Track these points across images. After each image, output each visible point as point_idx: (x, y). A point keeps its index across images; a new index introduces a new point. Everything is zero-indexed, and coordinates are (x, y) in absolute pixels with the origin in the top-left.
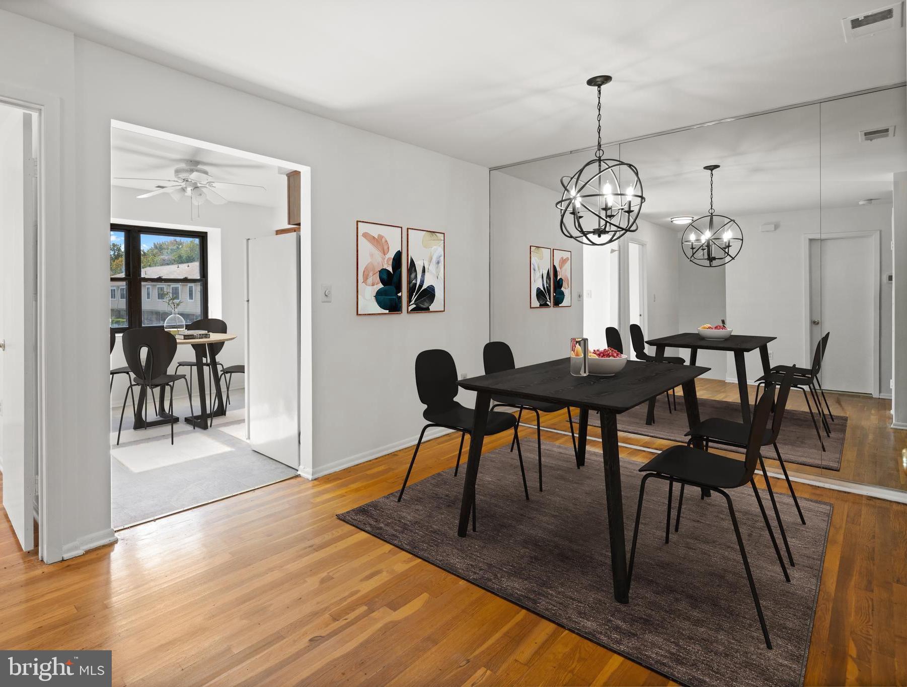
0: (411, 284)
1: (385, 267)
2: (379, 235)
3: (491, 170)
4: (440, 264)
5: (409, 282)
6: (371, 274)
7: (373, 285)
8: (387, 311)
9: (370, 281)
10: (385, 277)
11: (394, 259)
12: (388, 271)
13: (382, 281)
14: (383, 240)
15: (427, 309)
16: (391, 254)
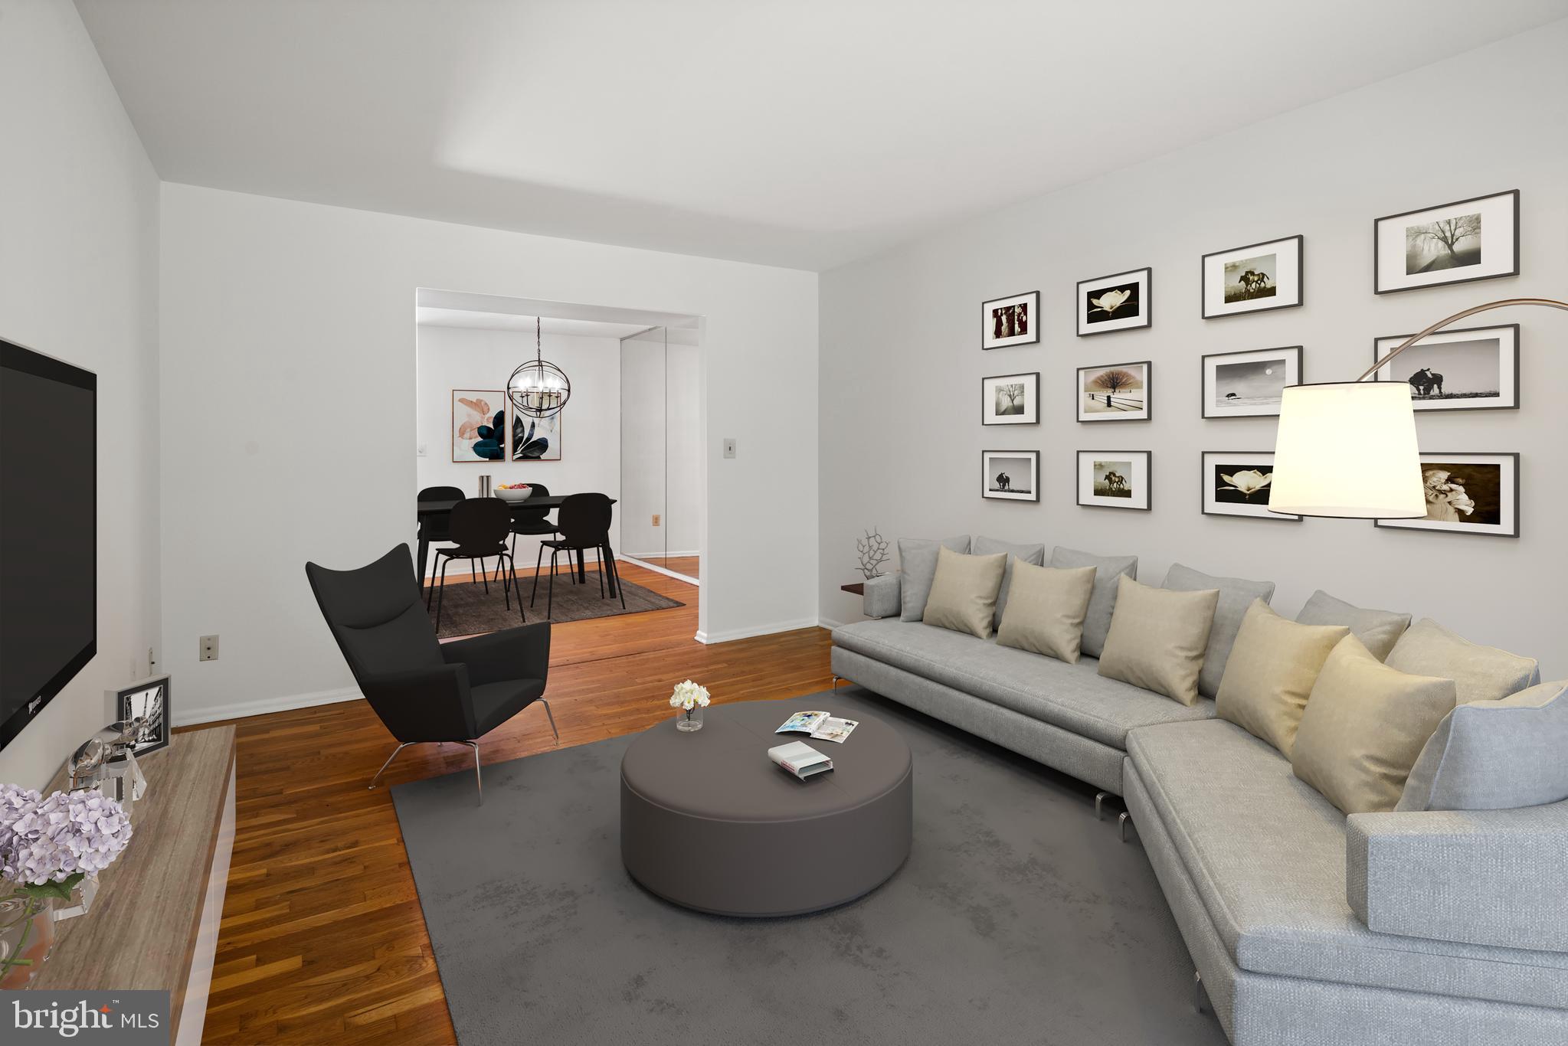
0: (517, 438)
1: (485, 424)
2: (477, 400)
3: (622, 340)
4: (555, 420)
5: (514, 435)
6: (469, 430)
7: (470, 439)
8: (488, 459)
9: (467, 435)
10: (485, 432)
11: (495, 418)
12: (490, 428)
13: (481, 435)
14: (483, 403)
15: (538, 458)
16: (493, 413)
